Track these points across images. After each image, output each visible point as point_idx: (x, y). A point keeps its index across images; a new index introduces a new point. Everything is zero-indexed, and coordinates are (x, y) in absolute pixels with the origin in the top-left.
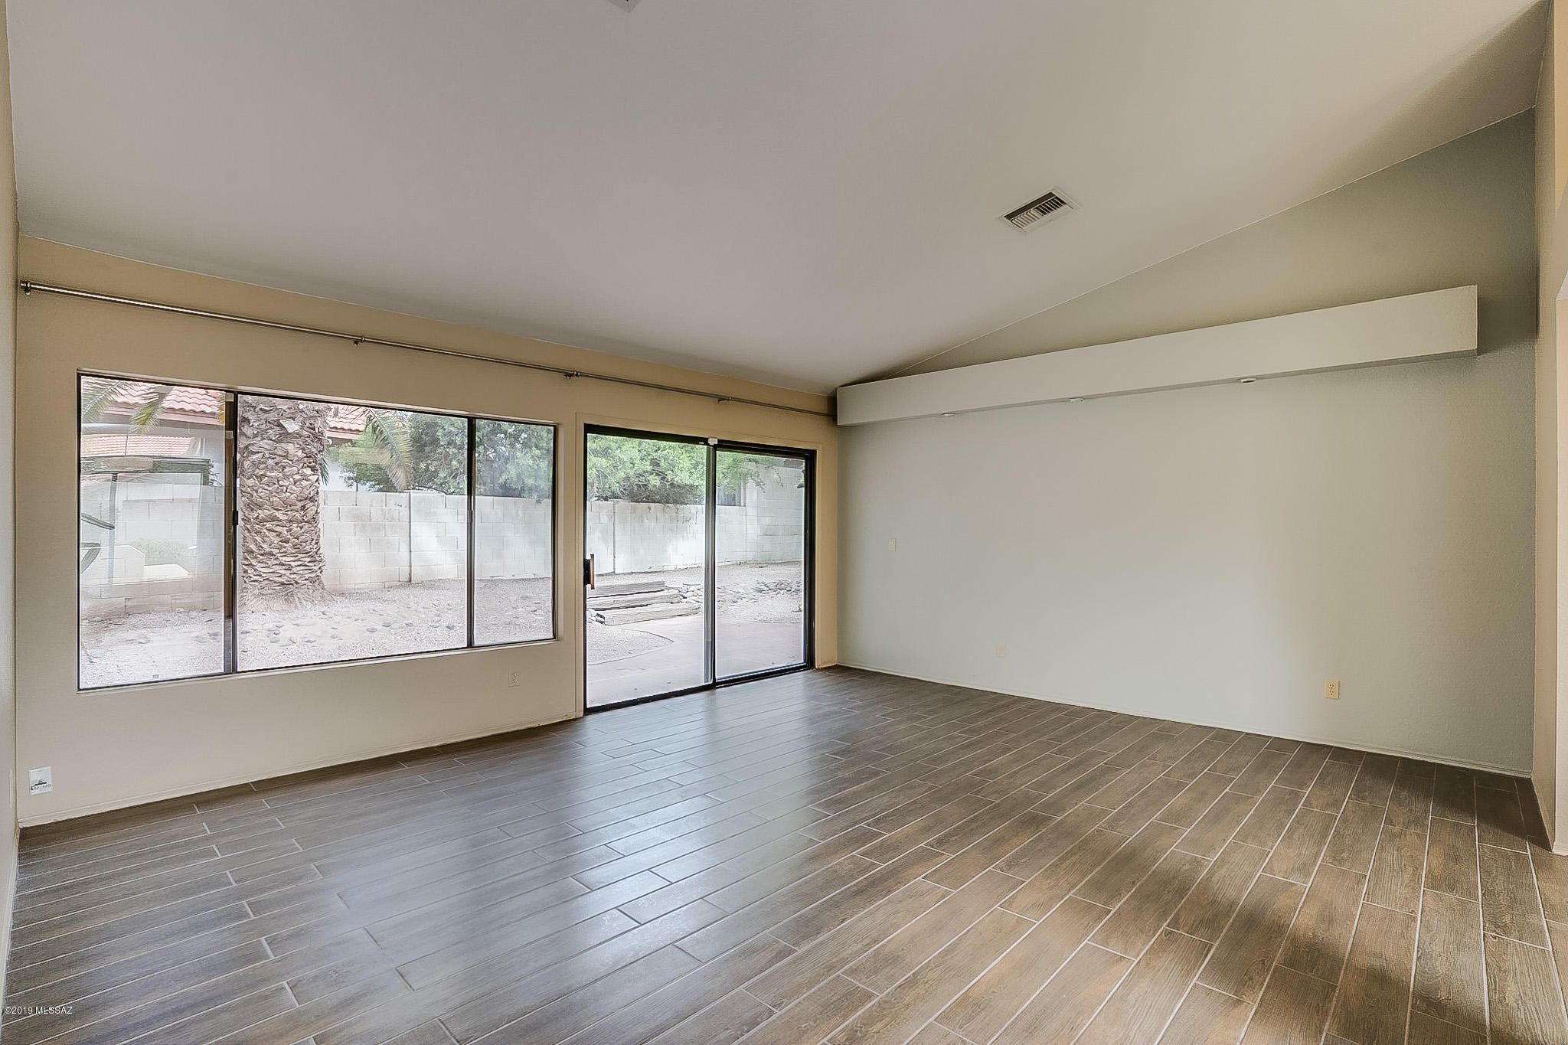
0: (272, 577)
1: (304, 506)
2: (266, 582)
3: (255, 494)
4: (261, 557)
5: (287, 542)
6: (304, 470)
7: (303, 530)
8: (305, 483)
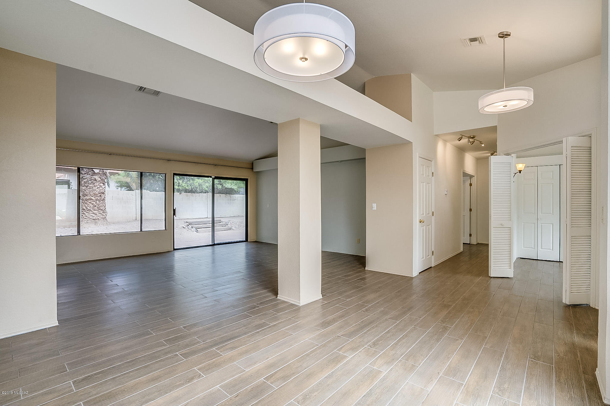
0: (91, 217)
1: (101, 195)
2: (89, 219)
3: (85, 192)
4: (87, 211)
5: (95, 206)
6: (101, 184)
7: (100, 203)
8: (101, 188)
